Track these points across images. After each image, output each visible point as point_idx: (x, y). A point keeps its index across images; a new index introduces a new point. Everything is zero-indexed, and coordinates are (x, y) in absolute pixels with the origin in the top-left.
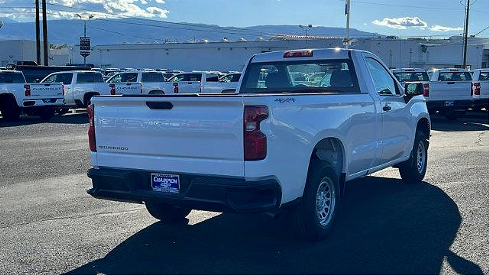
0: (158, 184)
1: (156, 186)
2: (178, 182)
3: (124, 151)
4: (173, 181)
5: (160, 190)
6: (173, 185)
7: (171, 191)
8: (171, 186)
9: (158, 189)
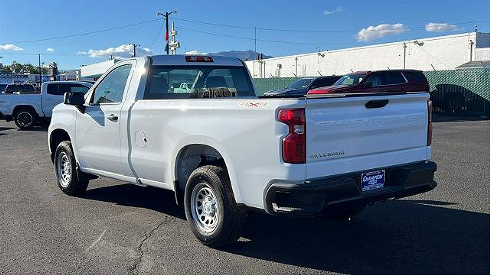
0: (366, 183)
1: (365, 187)
2: (383, 177)
3: (340, 156)
4: (379, 177)
5: (368, 189)
6: (379, 181)
7: (378, 187)
8: (377, 183)
9: (366, 188)
